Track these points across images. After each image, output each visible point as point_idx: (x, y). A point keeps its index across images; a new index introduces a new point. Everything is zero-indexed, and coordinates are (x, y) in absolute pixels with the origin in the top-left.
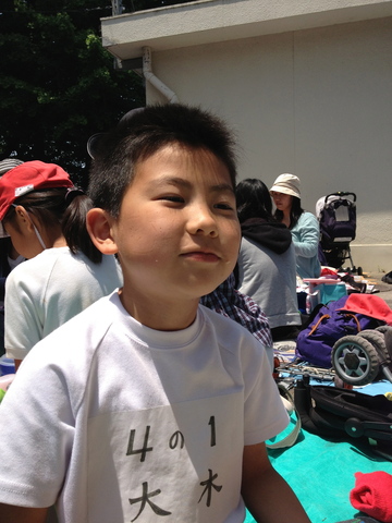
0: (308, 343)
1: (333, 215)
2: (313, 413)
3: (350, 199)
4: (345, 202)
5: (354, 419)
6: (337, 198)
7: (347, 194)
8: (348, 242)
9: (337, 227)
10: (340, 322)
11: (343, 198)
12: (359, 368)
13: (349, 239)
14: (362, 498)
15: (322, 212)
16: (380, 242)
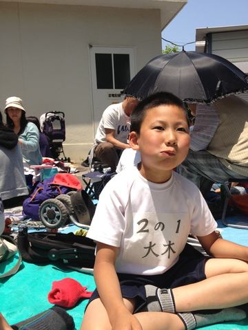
0: (30, 207)
1: (51, 125)
2: (30, 250)
3: (61, 116)
4: (58, 118)
5: (54, 250)
6: (53, 114)
7: (59, 113)
8: (61, 143)
9: (53, 133)
10: (50, 192)
11: (57, 115)
12: (56, 218)
13: (62, 140)
14: (55, 296)
15: (44, 124)
16: (80, 142)
